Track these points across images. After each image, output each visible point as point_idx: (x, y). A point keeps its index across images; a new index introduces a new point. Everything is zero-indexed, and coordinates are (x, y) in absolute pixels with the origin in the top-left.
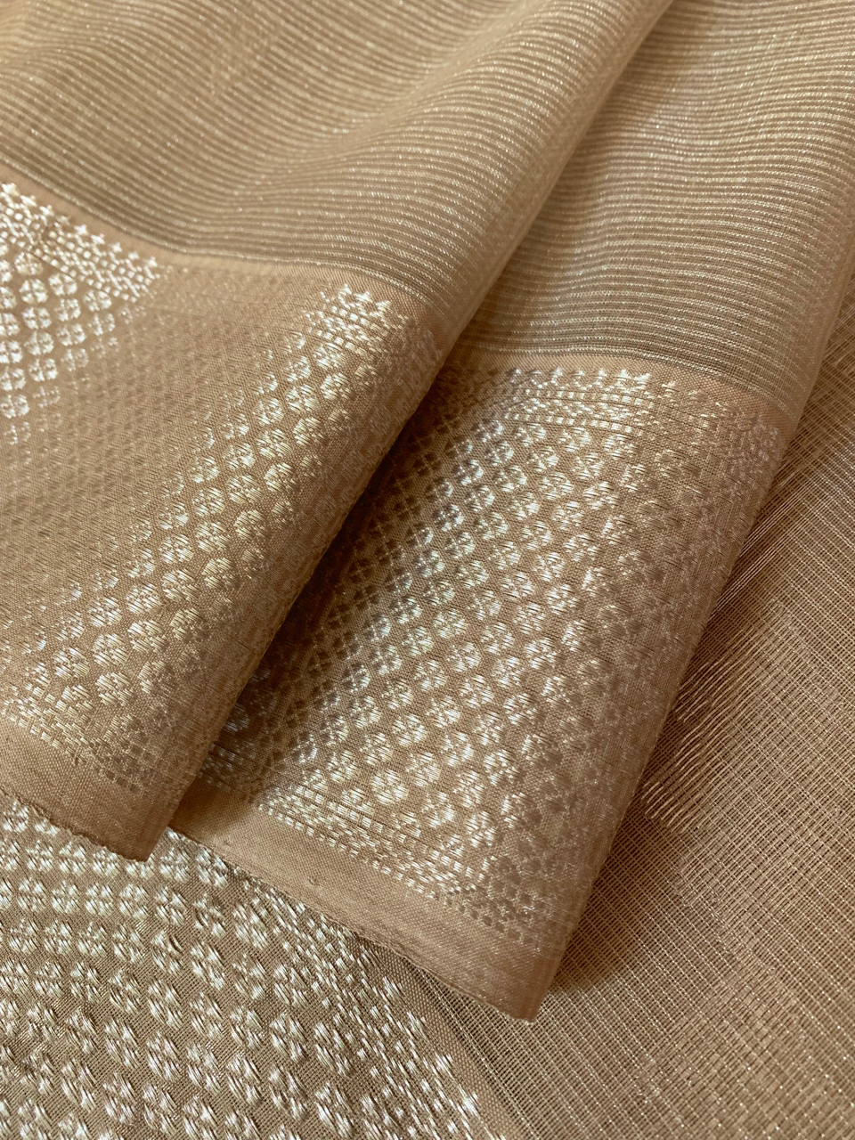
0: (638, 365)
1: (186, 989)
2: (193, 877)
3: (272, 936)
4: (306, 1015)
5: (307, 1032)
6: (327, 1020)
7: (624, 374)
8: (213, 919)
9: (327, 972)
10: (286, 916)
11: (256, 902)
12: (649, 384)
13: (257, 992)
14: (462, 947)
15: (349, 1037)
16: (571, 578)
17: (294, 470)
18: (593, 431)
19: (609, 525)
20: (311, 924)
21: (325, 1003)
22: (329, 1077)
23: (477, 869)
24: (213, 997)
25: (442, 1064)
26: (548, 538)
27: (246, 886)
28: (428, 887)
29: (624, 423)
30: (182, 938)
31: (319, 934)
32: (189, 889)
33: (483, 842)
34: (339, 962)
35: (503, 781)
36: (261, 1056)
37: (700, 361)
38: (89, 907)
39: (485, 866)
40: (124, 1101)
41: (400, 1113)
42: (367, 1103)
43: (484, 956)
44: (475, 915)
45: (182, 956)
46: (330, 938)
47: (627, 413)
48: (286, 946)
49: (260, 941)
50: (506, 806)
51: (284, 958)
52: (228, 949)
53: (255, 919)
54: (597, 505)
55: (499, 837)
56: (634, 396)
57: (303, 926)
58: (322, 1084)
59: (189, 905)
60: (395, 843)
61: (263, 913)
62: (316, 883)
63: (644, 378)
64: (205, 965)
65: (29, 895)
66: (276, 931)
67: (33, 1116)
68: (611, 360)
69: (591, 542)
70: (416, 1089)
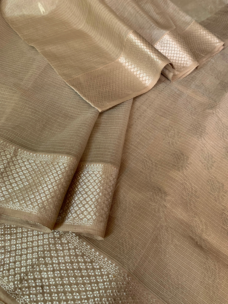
0: (102, 164)
1: (57, 250)
2: (54, 236)
3: (67, 241)
4: (75, 249)
5: (75, 251)
6: (77, 249)
7: (100, 165)
8: (58, 241)
9: (76, 243)
10: (69, 238)
11: (64, 237)
12: (103, 166)
13: (67, 248)
14: (95, 231)
15: (81, 250)
16: (99, 188)
17: (65, 179)
18: (98, 171)
19: (102, 182)
20: (73, 238)
21: (77, 247)
22: (79, 255)
23: (95, 221)
24: (61, 250)
25: (93, 250)
26: (95, 184)
27: (62, 236)
28: (90, 225)
29: (101, 170)
30: (55, 244)
31: (74, 239)
32: (54, 238)
33: (95, 219)
34: (77, 241)
35: (96, 211)
36: (70, 256)
37: (109, 163)
38: (39, 244)
39: (96, 221)
40: (51, 267)
41: (89, 257)
42: (85, 257)
43: (98, 231)
44: (96, 227)
45: (55, 246)
46: (76, 239)
47: (102, 169)
48: (70, 241)
49: (66, 242)
50: (97, 214)
51: (70, 243)
52: (62, 244)
53: (65, 239)
54: (100, 180)
55: (97, 217)
56: (102, 167)
57: (72, 238)
58: (78, 256)
59: (54, 240)
60: (85, 222)
61: (66, 238)
62: (75, 229)
63: (103, 165)
64: (59, 247)
65: (30, 244)
66: (68, 240)
67: (37, 274)
68: (99, 163)
69: (101, 184)
70: (91, 254)
